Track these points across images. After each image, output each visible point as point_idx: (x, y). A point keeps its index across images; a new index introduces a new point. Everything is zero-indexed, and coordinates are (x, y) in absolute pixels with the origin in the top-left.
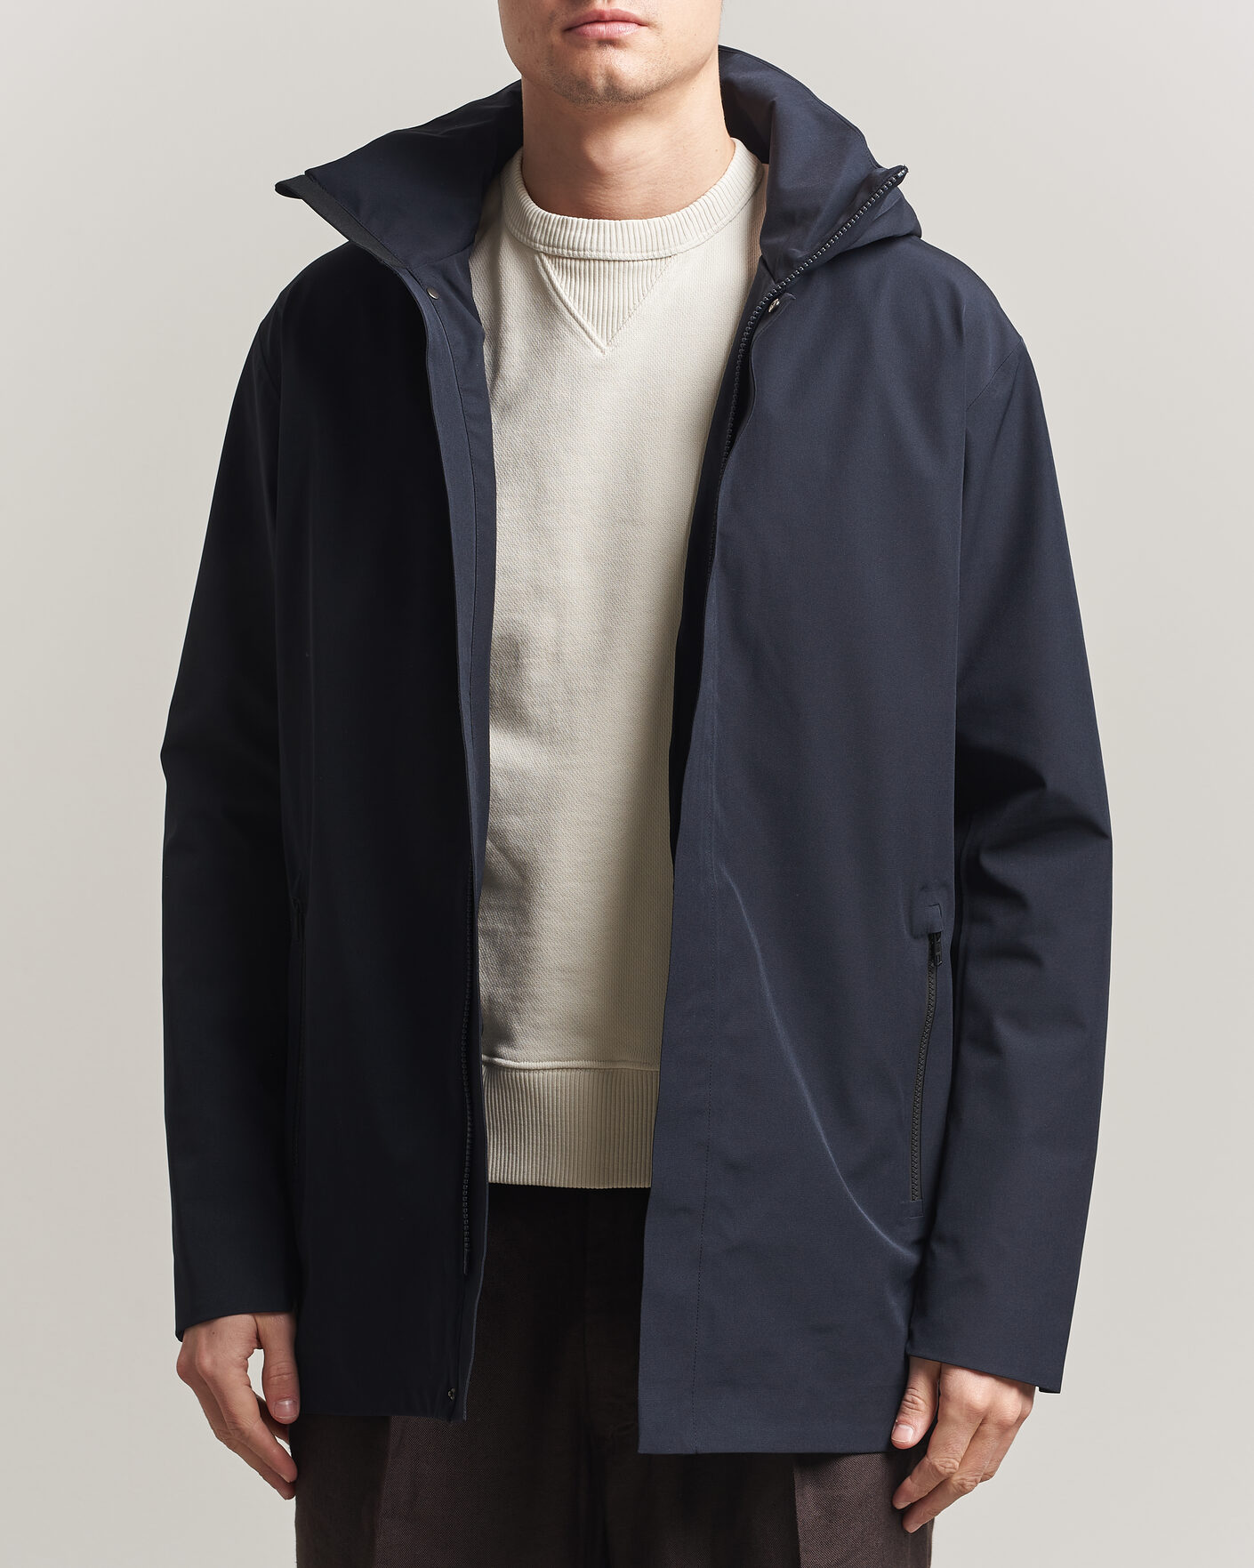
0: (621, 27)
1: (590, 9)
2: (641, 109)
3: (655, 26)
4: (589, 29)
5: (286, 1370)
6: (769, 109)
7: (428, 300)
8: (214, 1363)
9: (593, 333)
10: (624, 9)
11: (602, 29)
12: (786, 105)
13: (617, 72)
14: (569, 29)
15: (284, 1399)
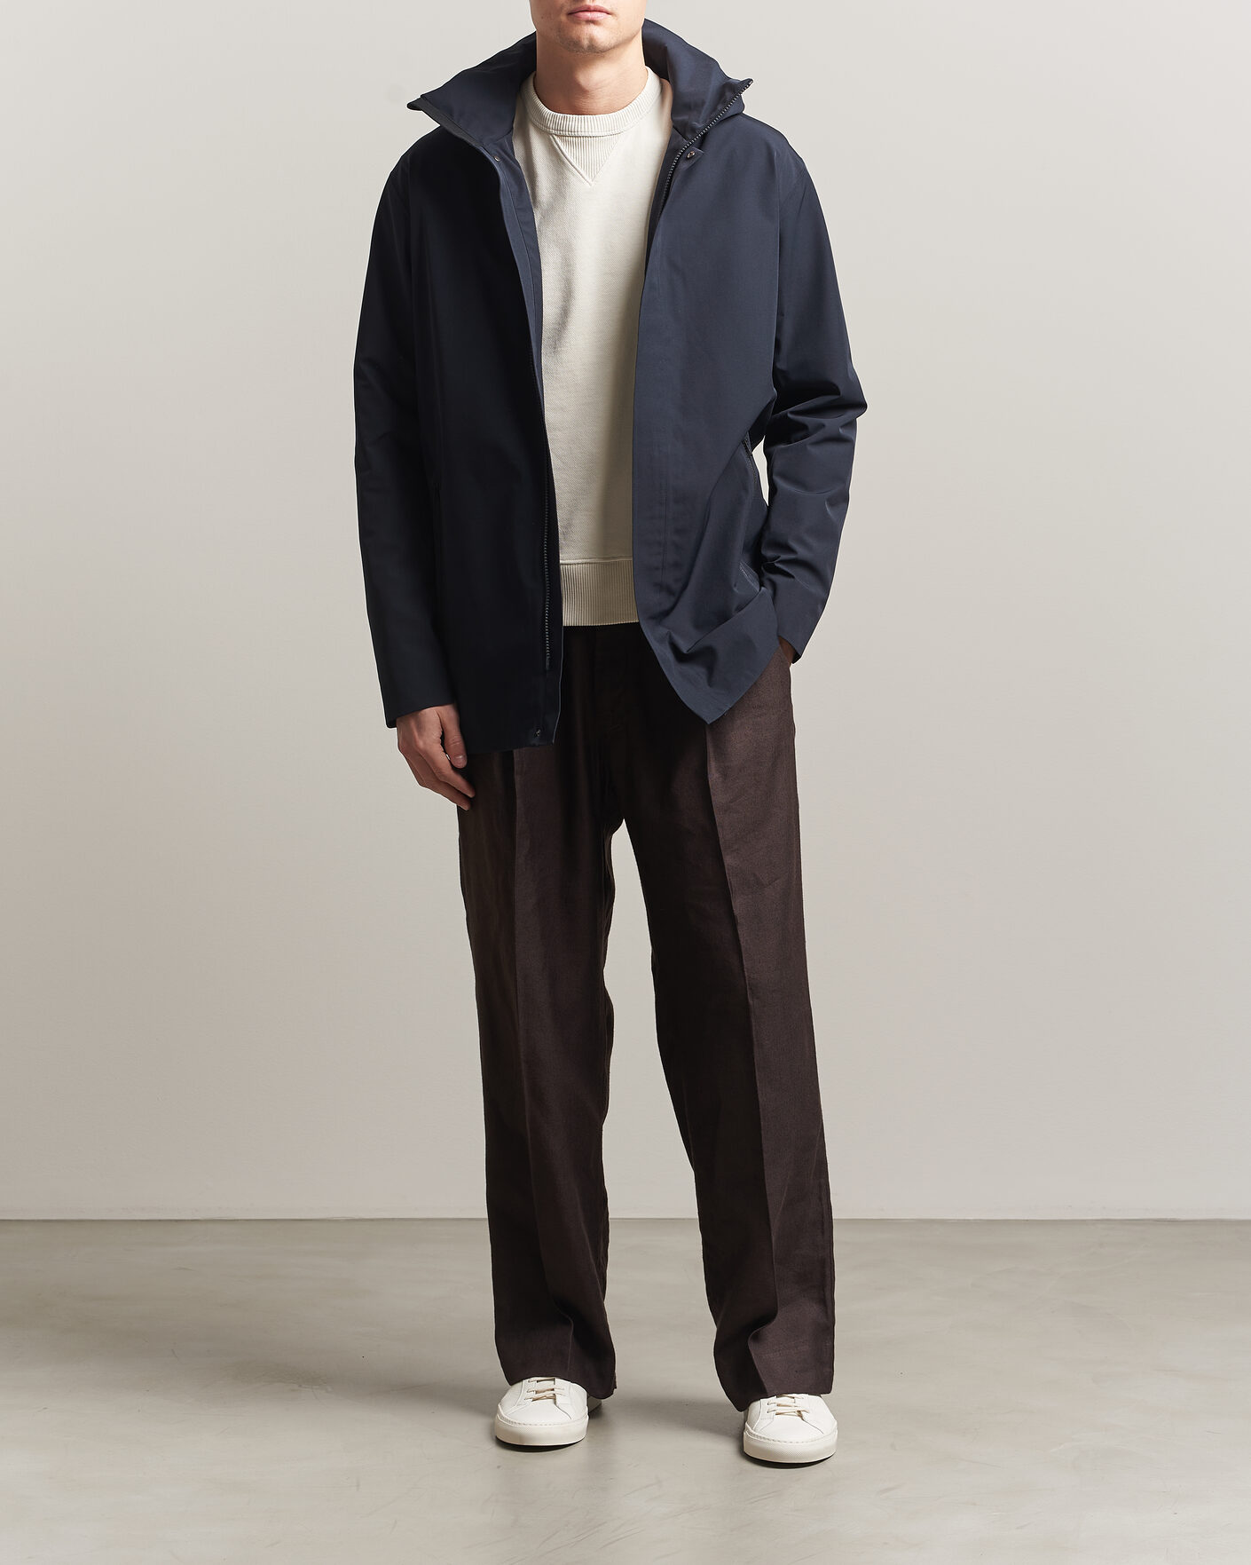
0: (599, 14)
1: (584, 4)
2: (604, 57)
3: (616, 16)
4: (581, 14)
5: (458, 740)
6: (664, 50)
7: (495, 161)
8: (425, 743)
9: (584, 175)
10: (601, 5)
11: (589, 15)
12: (672, 47)
13: (595, 37)
14: (570, 14)
15: (458, 755)
